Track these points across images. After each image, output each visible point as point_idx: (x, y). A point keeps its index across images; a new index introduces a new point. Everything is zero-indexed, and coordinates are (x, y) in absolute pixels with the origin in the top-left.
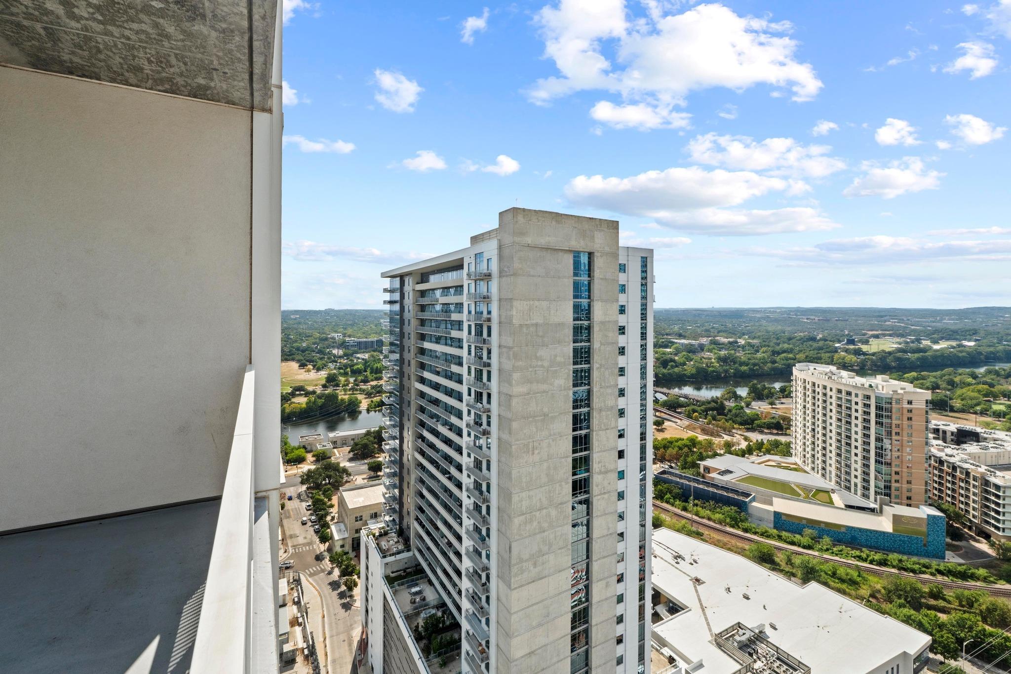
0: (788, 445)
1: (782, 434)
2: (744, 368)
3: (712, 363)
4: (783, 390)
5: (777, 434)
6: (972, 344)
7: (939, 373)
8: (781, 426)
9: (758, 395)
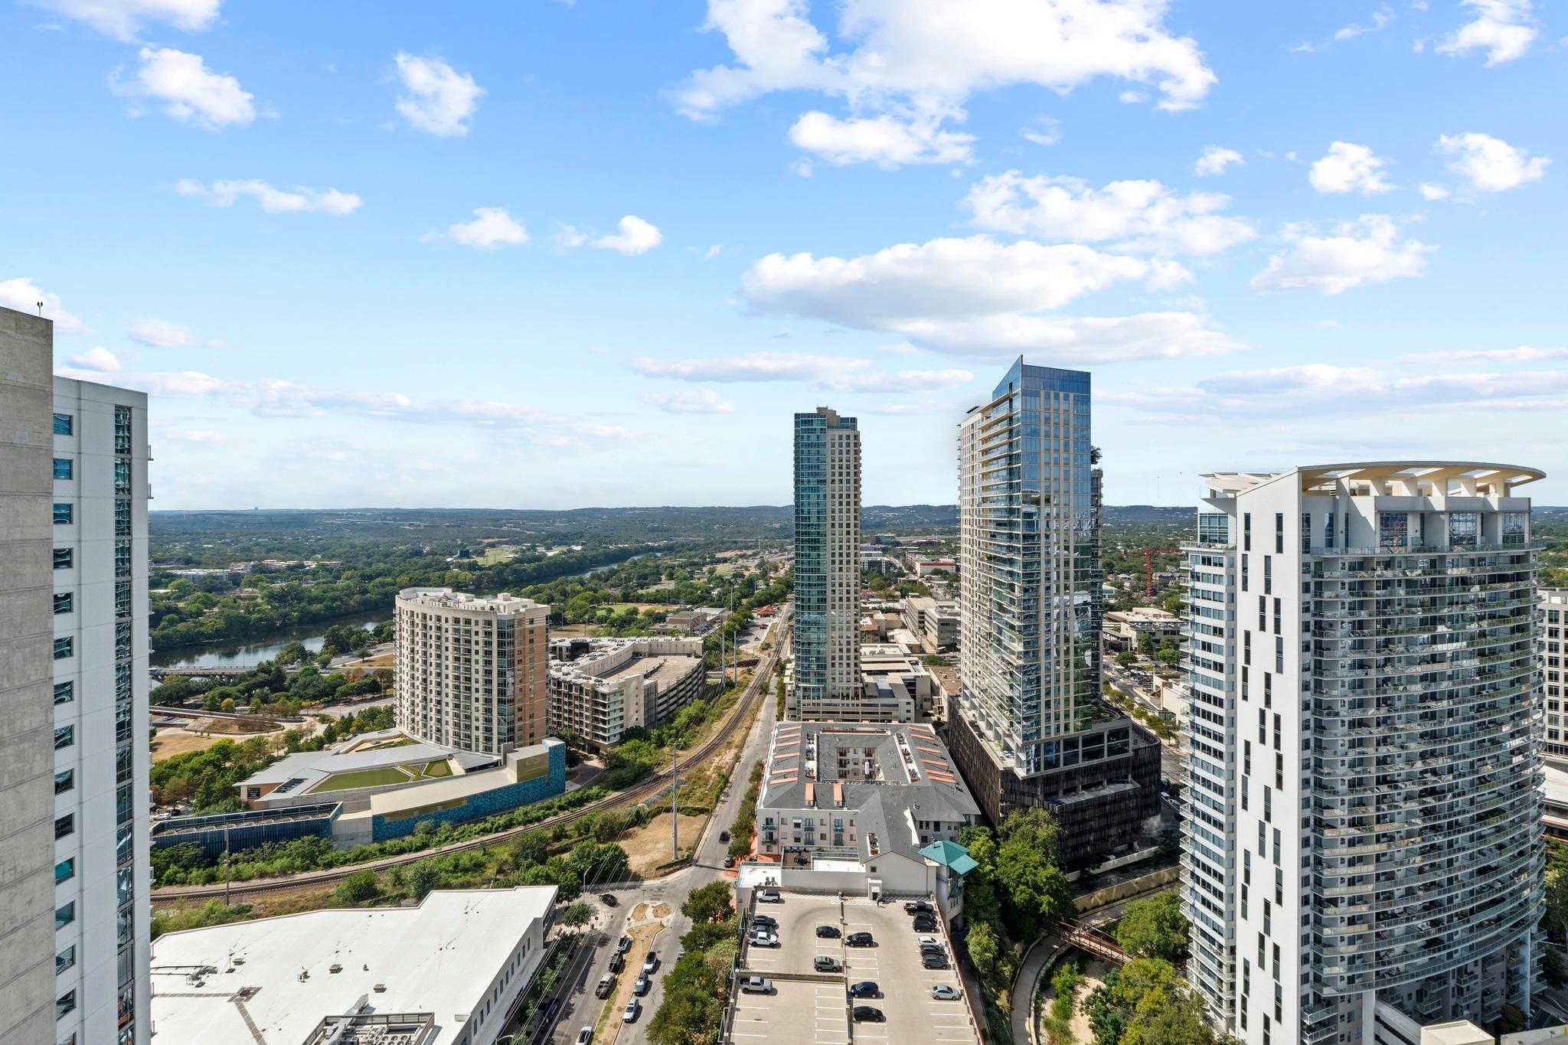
0: (390, 711)
1: (380, 698)
2: (316, 607)
3: (257, 605)
4: (378, 632)
5: (373, 699)
6: (579, 548)
7: (552, 583)
8: (379, 685)
9: (340, 646)
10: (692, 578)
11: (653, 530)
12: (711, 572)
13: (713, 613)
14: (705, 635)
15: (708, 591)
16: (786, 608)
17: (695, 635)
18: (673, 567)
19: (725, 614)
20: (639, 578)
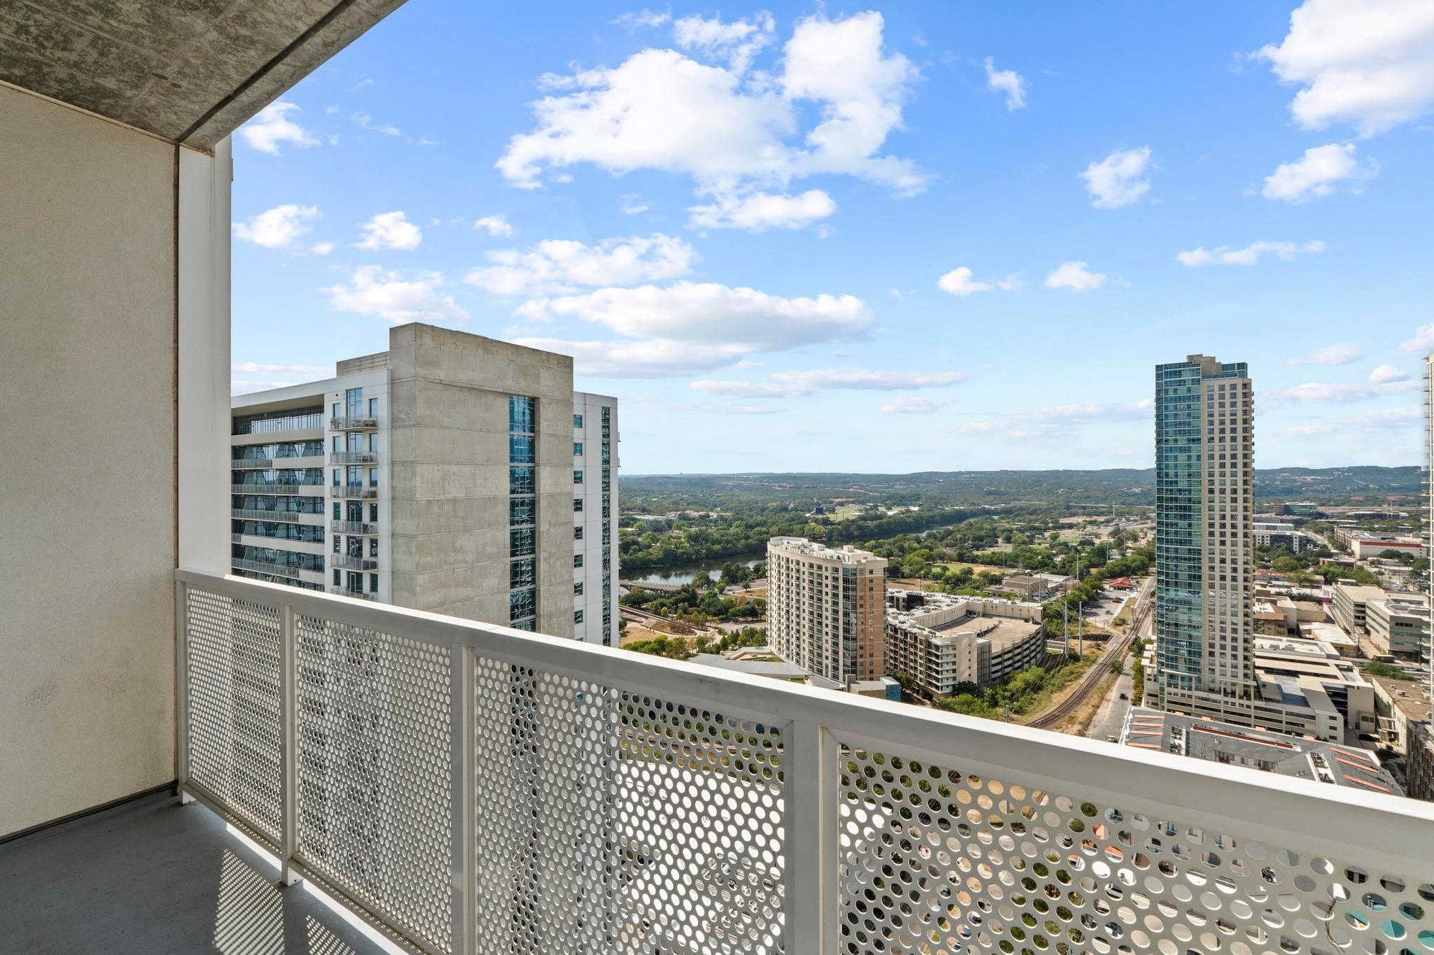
0: (763, 632)
1: (757, 621)
2: (717, 547)
3: (681, 543)
4: (757, 569)
5: (752, 622)
6: (916, 509)
7: (892, 540)
8: (755, 611)
9: (733, 578)
10: (1032, 542)
11: (989, 493)
12: (1054, 537)
13: (1059, 579)
14: (1046, 602)
15: (1050, 557)
16: (1148, 583)
17: (1034, 601)
18: (1011, 531)
19: (1070, 583)
20: (975, 539)
